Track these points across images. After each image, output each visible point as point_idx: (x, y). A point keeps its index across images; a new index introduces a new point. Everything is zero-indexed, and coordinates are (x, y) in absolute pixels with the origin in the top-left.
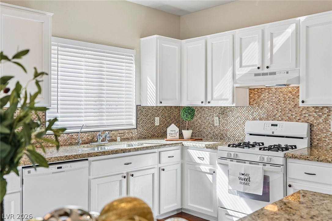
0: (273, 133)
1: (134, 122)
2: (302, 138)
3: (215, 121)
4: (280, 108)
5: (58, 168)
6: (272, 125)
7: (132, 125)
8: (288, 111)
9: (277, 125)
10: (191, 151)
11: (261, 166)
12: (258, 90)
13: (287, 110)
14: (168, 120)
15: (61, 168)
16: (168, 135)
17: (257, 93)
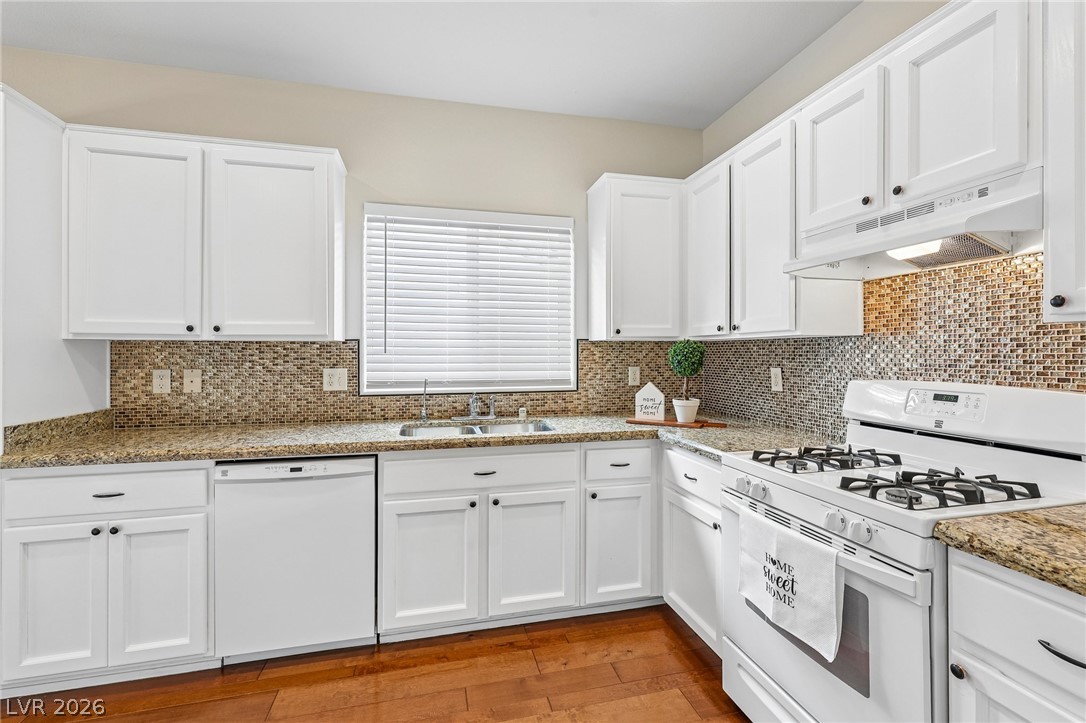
0: (939, 424)
1: (570, 375)
3: (773, 379)
4: (977, 336)
5: (292, 470)
6: (937, 397)
7: (567, 382)
8: (1008, 349)
9: (955, 399)
11: (836, 549)
12: (893, 281)
13: (1005, 345)
14: (666, 375)
15: (300, 469)
16: (638, 409)
17: (889, 291)
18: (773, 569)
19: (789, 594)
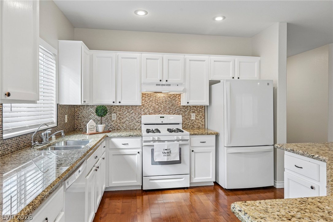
0: (162, 122)
1: (55, 120)
2: (179, 124)
3: (113, 117)
6: (161, 117)
9: (164, 117)
10: (114, 140)
11: (176, 142)
12: (148, 94)
14: (71, 118)
16: (88, 130)
18: (166, 151)
19: (170, 154)
